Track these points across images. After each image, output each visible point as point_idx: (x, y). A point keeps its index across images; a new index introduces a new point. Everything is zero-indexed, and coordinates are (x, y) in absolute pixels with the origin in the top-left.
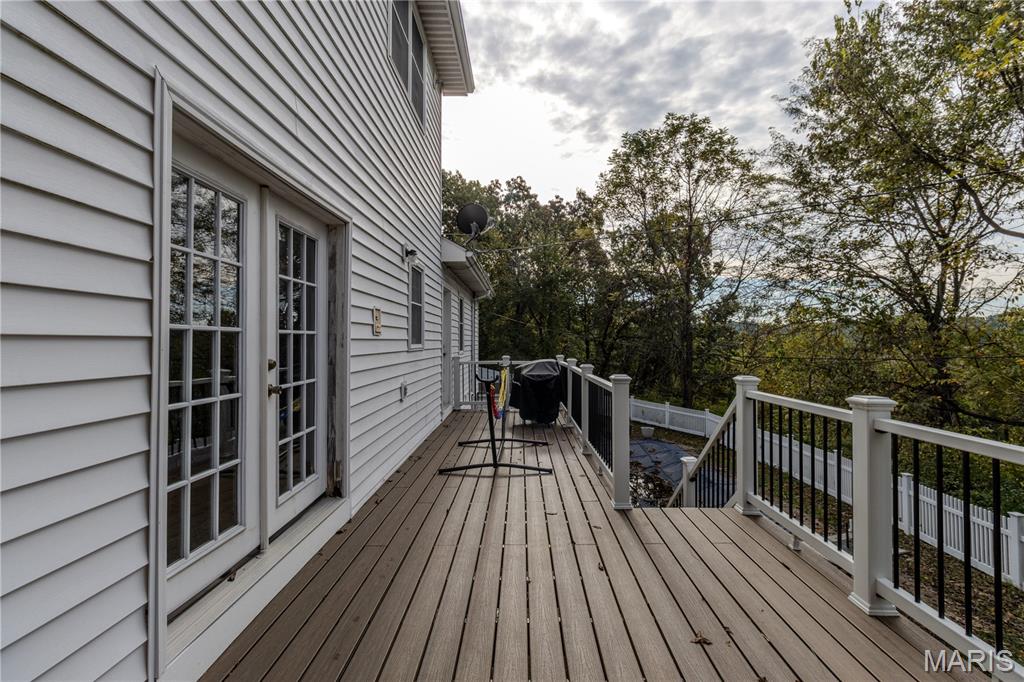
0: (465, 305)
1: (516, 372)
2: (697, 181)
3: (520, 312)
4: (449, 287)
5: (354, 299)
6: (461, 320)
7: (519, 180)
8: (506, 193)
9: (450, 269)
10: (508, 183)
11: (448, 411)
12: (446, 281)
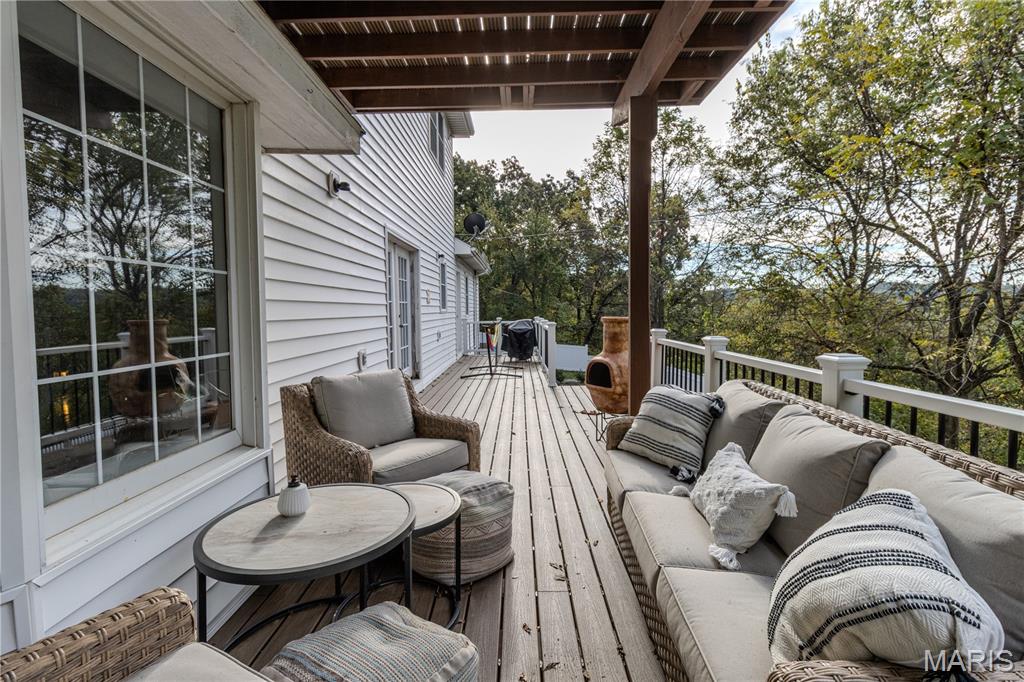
0: (469, 281)
1: (505, 328)
2: (670, 165)
3: (515, 282)
4: (459, 270)
5: (422, 287)
6: (467, 292)
7: (513, 160)
8: (502, 172)
9: (460, 259)
10: (503, 162)
11: (460, 355)
12: (458, 266)
